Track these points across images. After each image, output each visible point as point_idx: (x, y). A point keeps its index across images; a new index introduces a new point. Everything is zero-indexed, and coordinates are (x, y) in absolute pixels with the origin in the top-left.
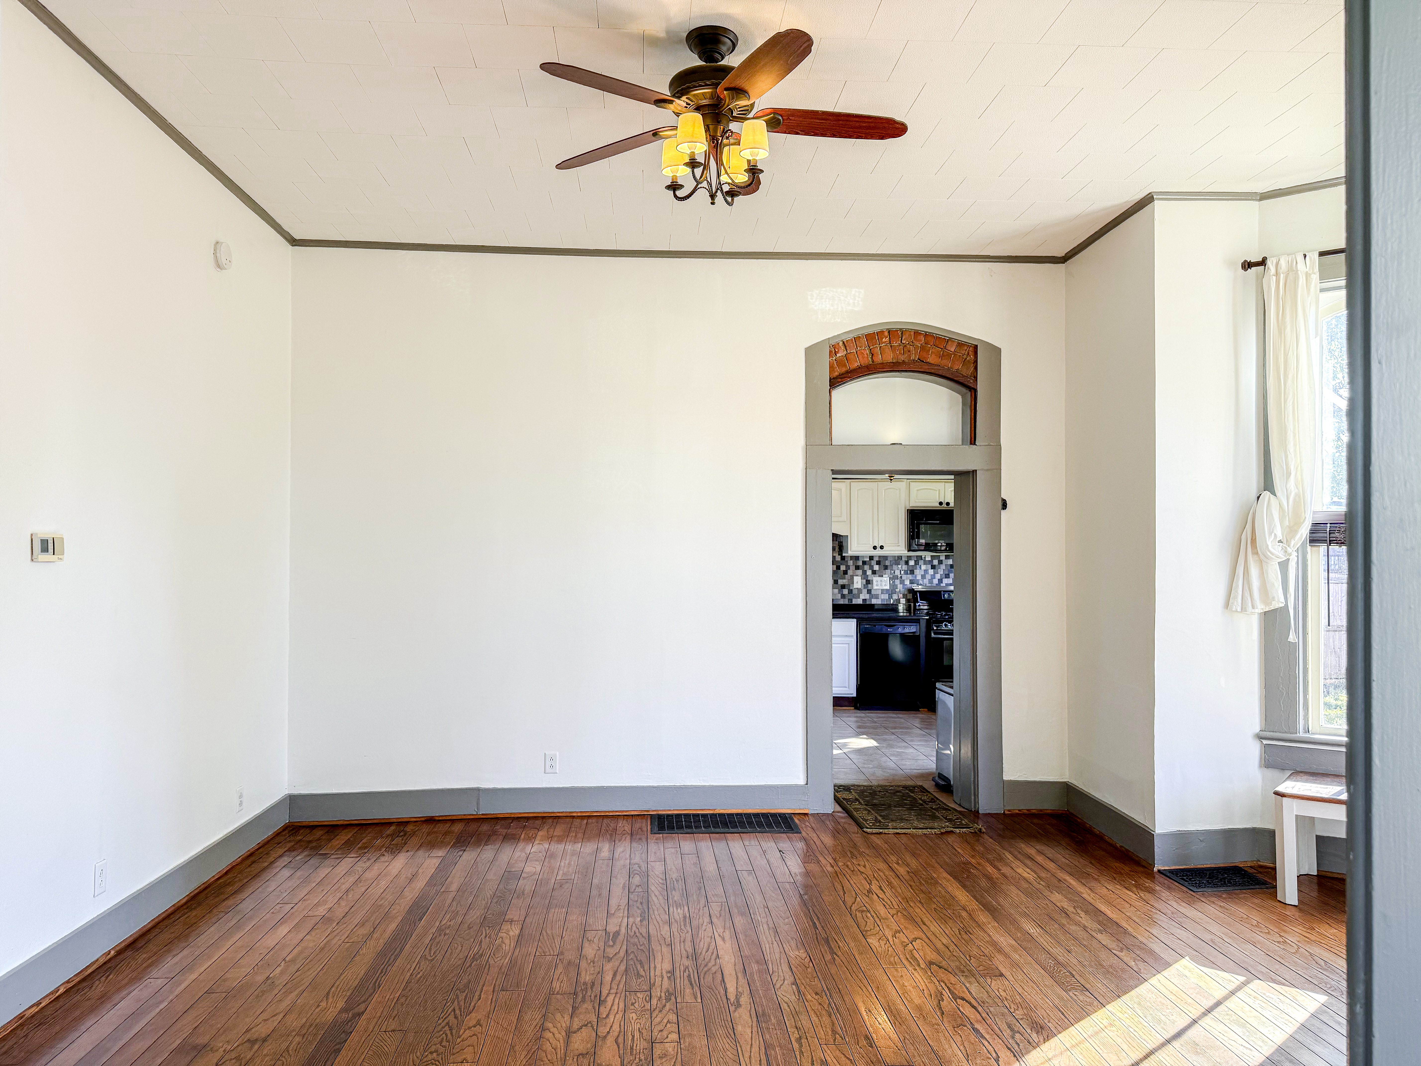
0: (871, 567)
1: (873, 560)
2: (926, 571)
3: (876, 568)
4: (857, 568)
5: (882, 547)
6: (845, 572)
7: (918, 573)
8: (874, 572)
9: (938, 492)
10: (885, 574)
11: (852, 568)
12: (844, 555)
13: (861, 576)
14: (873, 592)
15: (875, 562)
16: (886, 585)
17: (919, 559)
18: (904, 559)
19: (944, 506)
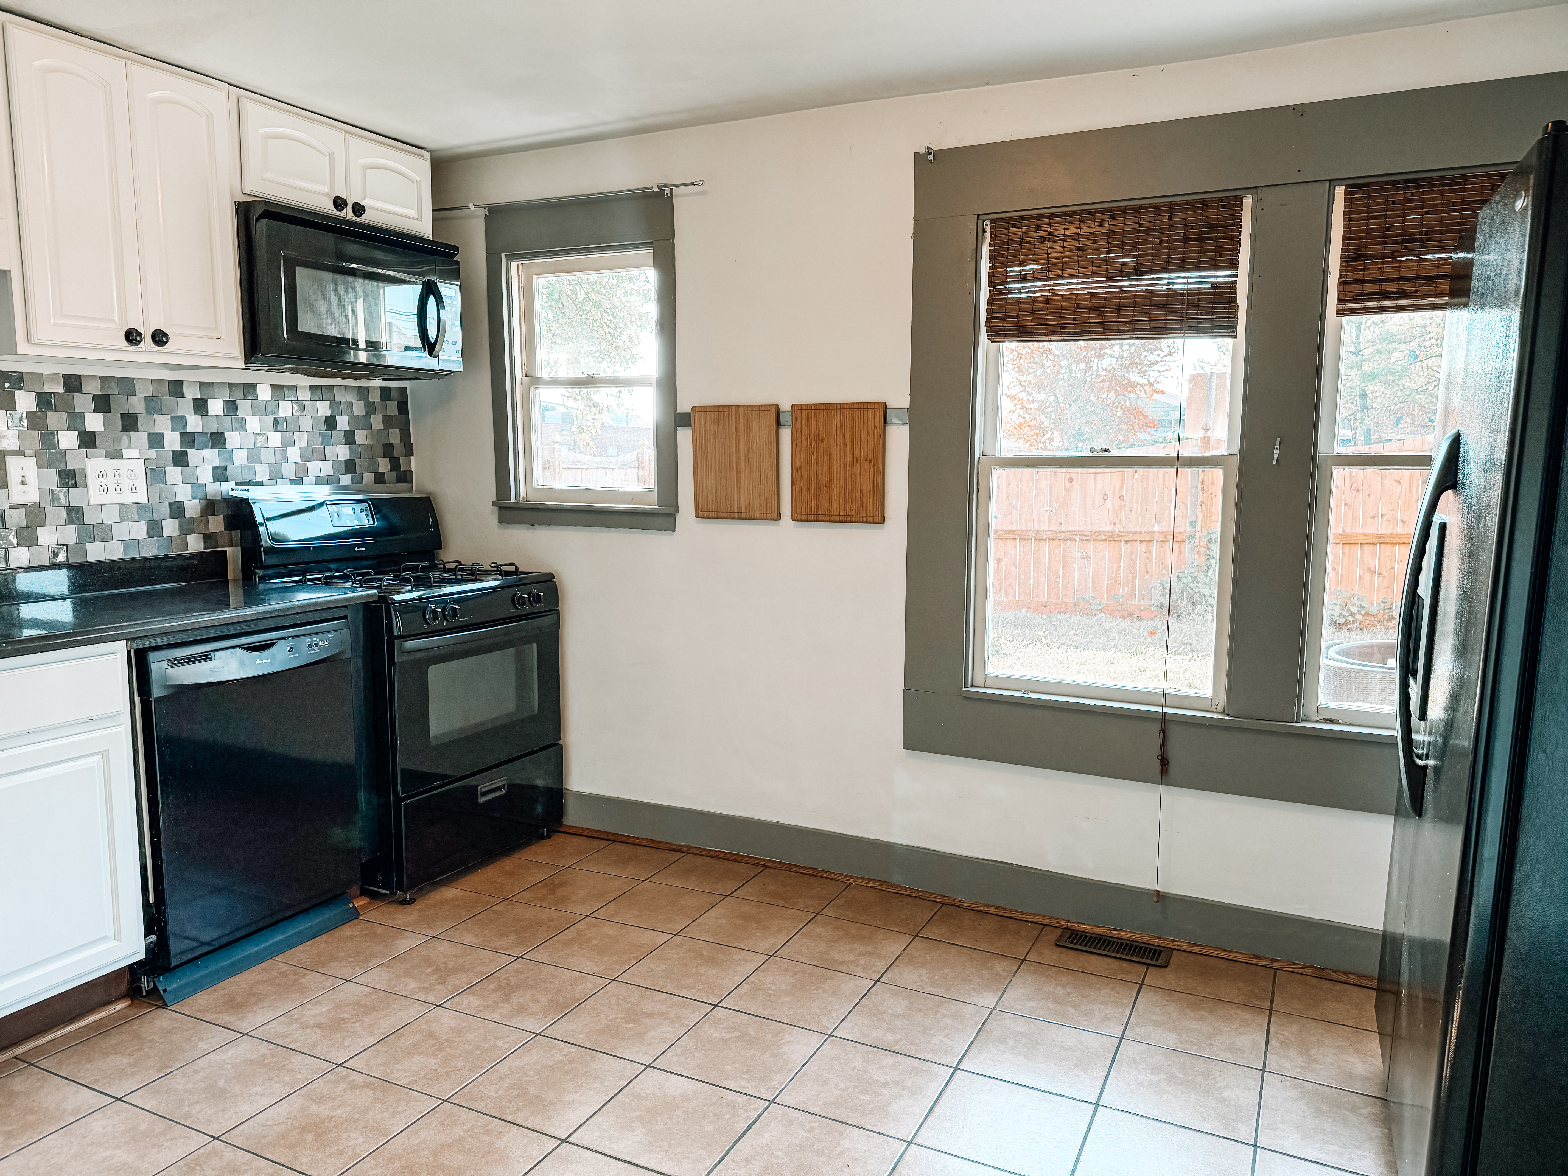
0: (75, 421)
1: (80, 390)
2: (260, 438)
3: (94, 422)
5: (157, 338)
7: (239, 445)
8: (88, 440)
9: (328, 158)
10: (130, 447)
13: (36, 455)
14: (90, 517)
15: (90, 401)
16: (134, 489)
17: (239, 393)
18: (192, 393)
19: (348, 213)
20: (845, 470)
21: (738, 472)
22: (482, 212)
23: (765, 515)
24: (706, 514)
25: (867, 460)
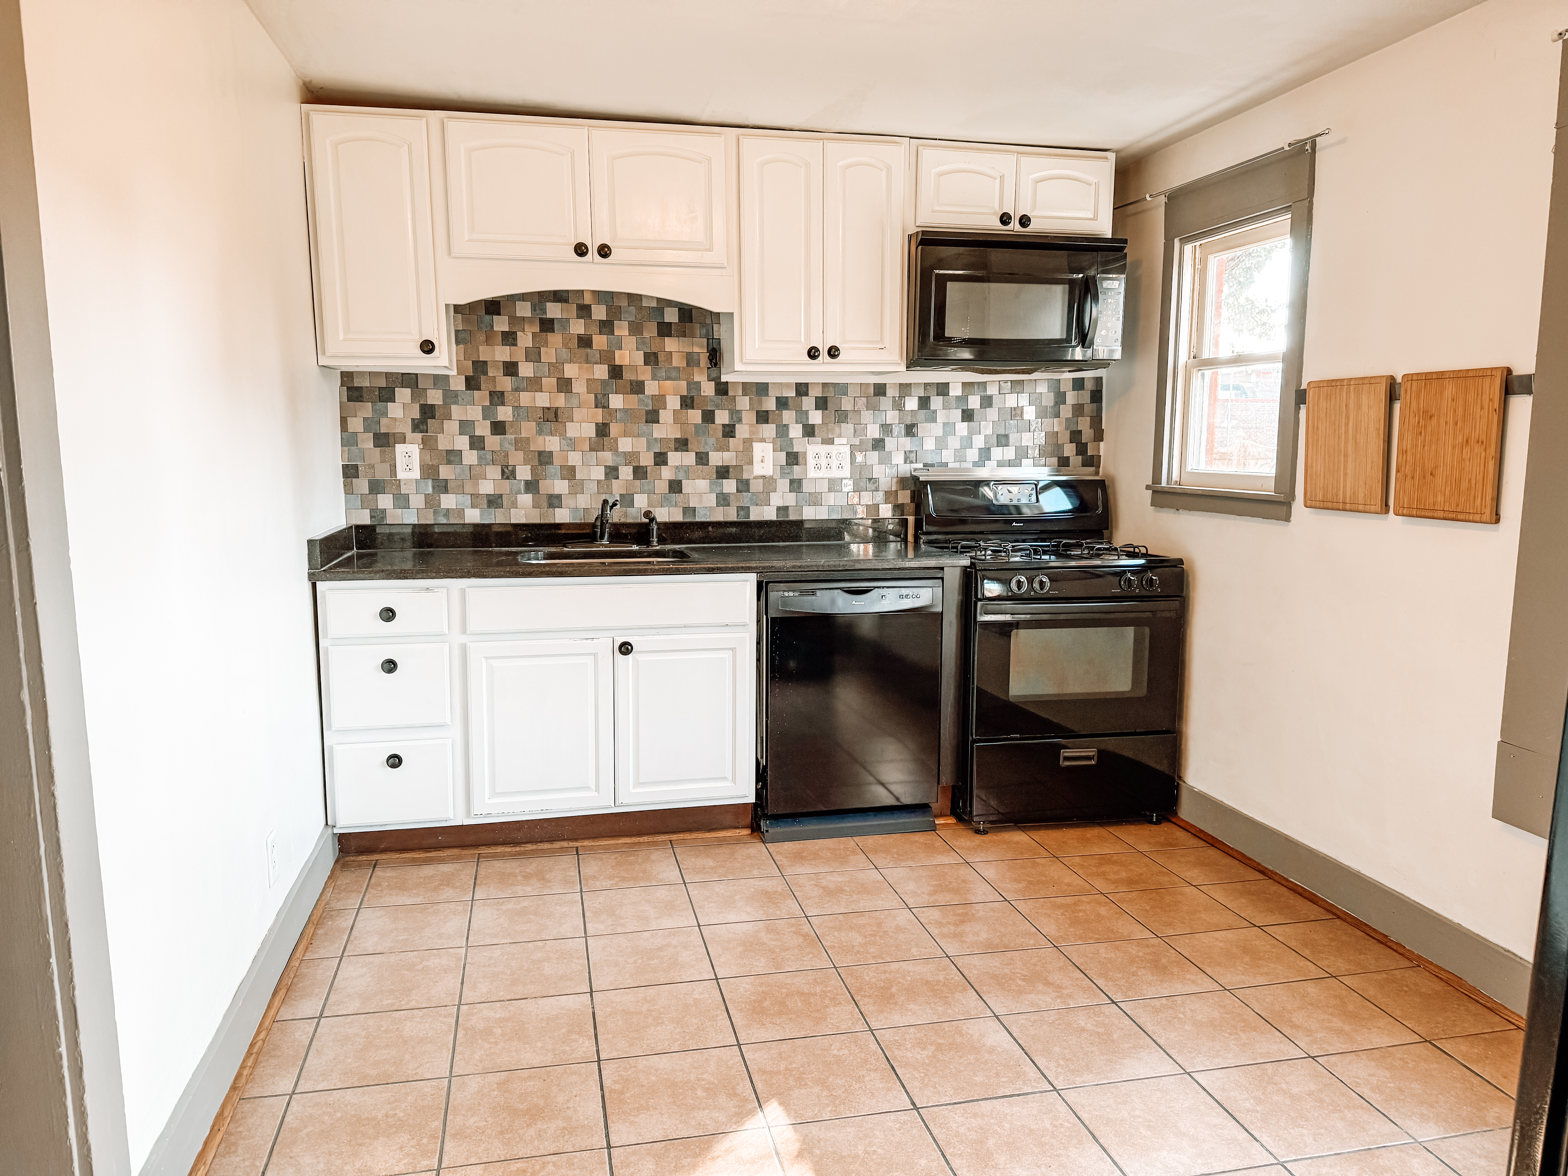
0: (802, 416)
1: (806, 394)
2: (949, 427)
3: (816, 417)
4: (763, 417)
5: (833, 352)
6: (729, 431)
7: (930, 433)
8: (809, 431)
9: (998, 181)
10: (840, 436)
11: (749, 417)
12: (724, 379)
13: (773, 441)
14: (807, 487)
15: (813, 401)
16: (840, 467)
17: (933, 391)
18: (891, 392)
19: (1015, 226)
20: (1453, 454)
21: (1346, 456)
22: (1163, 199)
23: (1369, 506)
24: (1313, 503)
25: (1478, 442)
